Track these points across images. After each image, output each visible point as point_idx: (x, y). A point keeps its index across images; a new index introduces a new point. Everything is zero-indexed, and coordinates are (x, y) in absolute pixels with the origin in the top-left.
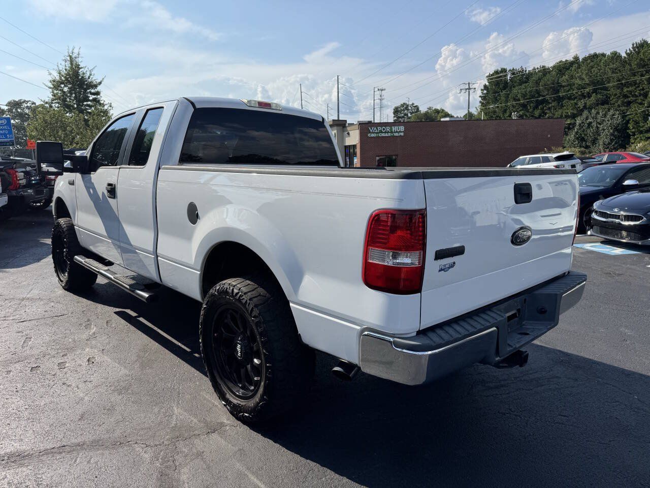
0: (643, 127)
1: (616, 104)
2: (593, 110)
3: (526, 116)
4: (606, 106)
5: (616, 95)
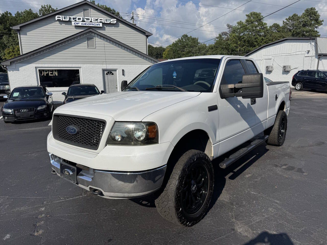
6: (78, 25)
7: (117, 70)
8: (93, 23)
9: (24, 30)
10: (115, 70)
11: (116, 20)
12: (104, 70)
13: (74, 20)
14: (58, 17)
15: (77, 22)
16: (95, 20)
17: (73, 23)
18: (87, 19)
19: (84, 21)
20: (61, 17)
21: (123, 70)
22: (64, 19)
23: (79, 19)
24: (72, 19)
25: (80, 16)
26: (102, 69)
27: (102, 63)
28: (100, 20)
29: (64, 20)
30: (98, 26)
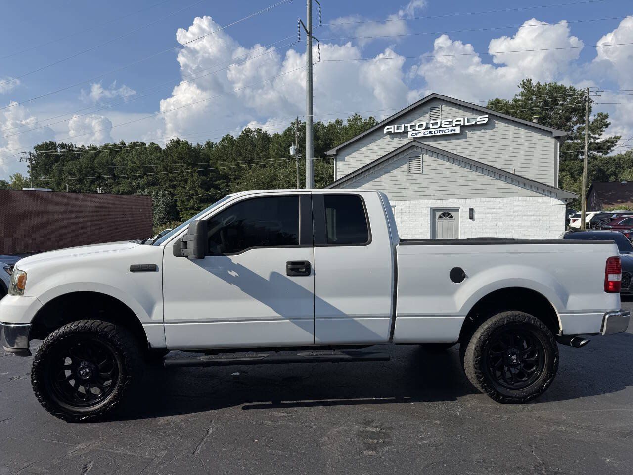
0: (187, 205)
1: (164, 186)
2: (146, 189)
3: (83, 190)
4: (157, 187)
5: (163, 178)
6: (419, 136)
7: (460, 210)
8: (444, 129)
9: (343, 153)
10: (456, 210)
11: (487, 116)
12: (434, 211)
13: (412, 130)
14: (387, 129)
15: (416, 132)
16: (448, 123)
17: (410, 134)
18: (434, 124)
19: (429, 128)
20: (392, 128)
21: (471, 210)
22: (397, 129)
23: (420, 126)
24: (409, 127)
25: (422, 121)
26: (431, 208)
27: (433, 198)
28: (457, 121)
29: (396, 131)
30: (453, 132)
